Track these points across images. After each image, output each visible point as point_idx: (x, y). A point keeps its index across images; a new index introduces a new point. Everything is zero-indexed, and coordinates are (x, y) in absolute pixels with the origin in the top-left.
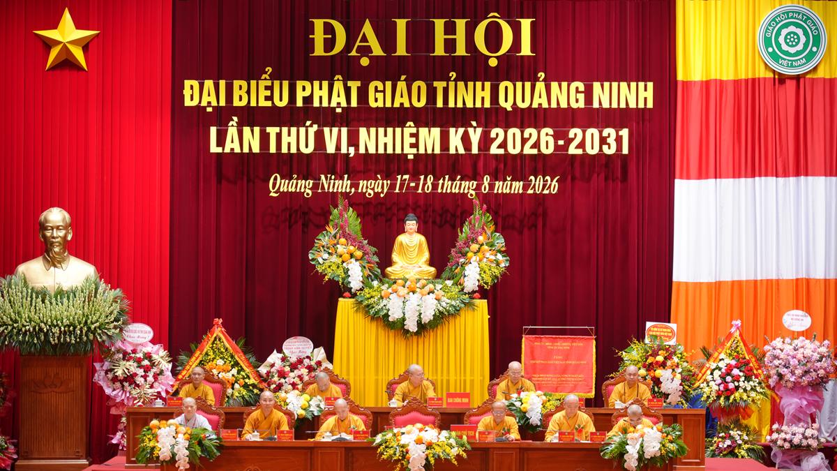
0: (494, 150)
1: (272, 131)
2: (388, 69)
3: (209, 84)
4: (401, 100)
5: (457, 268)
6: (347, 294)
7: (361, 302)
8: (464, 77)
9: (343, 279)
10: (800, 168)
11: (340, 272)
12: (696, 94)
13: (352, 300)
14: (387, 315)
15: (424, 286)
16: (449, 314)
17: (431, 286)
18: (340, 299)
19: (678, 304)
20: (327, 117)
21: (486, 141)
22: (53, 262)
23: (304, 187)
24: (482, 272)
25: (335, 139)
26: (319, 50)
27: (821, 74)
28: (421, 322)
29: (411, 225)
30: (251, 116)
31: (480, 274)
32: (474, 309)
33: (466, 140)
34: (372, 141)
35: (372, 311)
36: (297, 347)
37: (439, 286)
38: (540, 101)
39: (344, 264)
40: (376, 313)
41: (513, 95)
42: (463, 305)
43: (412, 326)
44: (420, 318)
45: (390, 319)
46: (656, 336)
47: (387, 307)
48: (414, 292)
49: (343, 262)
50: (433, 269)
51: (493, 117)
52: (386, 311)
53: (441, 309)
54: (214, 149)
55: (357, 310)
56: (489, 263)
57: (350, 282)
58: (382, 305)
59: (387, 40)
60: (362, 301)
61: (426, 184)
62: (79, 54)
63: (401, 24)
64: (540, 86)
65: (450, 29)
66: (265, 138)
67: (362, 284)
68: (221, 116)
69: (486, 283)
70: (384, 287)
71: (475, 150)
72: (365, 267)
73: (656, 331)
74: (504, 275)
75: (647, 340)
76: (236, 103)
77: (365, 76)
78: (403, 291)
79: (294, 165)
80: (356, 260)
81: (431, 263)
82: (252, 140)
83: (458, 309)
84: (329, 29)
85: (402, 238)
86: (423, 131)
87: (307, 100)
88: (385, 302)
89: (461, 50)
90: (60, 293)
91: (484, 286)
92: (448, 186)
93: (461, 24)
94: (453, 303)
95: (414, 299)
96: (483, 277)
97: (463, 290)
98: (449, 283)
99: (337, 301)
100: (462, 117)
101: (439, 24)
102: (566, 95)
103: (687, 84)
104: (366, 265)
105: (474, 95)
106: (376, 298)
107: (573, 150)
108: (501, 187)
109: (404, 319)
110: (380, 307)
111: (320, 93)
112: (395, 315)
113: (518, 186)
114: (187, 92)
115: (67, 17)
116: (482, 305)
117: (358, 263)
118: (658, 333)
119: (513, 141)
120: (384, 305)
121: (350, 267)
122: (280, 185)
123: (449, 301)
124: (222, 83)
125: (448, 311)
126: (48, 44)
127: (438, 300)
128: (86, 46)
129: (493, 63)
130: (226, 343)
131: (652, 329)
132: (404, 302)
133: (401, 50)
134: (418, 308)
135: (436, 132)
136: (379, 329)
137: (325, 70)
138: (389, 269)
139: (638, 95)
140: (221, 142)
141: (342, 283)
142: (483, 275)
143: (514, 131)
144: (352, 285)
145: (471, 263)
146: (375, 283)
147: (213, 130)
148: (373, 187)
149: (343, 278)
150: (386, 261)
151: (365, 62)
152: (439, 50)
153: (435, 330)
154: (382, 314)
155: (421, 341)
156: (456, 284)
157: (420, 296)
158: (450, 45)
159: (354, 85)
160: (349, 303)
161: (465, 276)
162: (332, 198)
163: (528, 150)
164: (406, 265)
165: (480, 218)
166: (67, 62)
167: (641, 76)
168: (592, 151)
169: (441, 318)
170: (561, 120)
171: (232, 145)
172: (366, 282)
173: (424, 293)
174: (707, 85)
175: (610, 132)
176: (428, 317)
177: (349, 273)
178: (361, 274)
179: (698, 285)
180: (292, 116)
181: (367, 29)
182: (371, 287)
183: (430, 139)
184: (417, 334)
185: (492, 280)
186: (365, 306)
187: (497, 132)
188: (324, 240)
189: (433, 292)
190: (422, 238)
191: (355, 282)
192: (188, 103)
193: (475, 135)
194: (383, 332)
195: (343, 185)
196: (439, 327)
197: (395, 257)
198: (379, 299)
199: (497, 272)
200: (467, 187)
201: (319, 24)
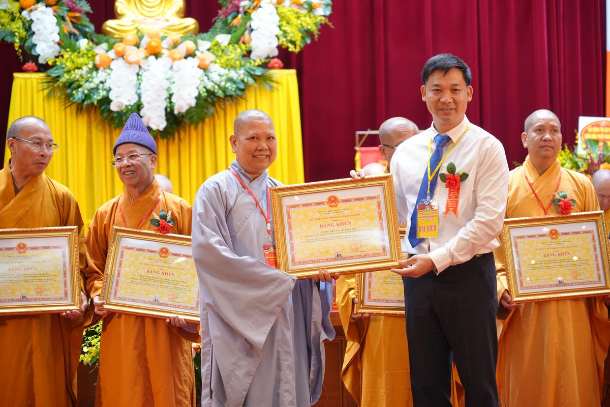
5: (235, 17)
6: (30, 65)
7: (57, 79)
9: (23, 40)
11: (17, 26)
13: (41, 75)
14: (106, 101)
15: (175, 45)
16: (226, 96)
17: (189, 45)
18: (16, 75)
24: (284, 23)
28: (172, 110)
31: (280, 27)
32: (271, 87)
35: (78, 95)
37: (204, 44)
39: (24, 13)
40: (87, 96)
42: (250, 80)
43: (155, 118)
44: (171, 102)
45: (113, 107)
46: (597, 142)
47: (107, 85)
48: (157, 55)
49: (22, 9)
50: (191, 22)
52: (104, 93)
53: (210, 86)
55: (49, 96)
56: (295, 9)
57: (35, 45)
58: (96, 81)
60: (58, 77)
67: (57, 47)
69: (293, 43)
70: (101, 50)
72: (63, 19)
73: (597, 133)
74: (323, 28)
75: (581, 150)
78: (135, 54)
80: (47, 6)
83: (242, 87)
88: (101, 75)
91: (288, 48)
94: (233, 74)
95: (157, 68)
96: (285, 32)
97: (249, 53)
98: (223, 39)
99: (11, 79)
104: (67, 16)
106: (85, 69)
109: (139, 107)
110: (92, 85)
112: (121, 99)
116: (288, 79)
117: (50, 10)
118: (601, 137)
120: (102, 82)
121: (34, 16)
123: (224, 72)
125: (224, 90)
127: (204, 68)
131: (590, 130)
132: (138, 75)
134: (166, 84)
136: (94, 130)
138: (110, 24)
141: (21, 47)
142: (287, 28)
144: (38, 50)
145: (260, 7)
146: (83, 43)
149: (21, 39)
153: (200, 126)
154: (96, 97)
155: (173, 148)
156: (236, 41)
157: (170, 61)
160: (35, 82)
161: (252, 30)
164: (141, 17)
169: (211, 103)
172: (67, 42)
173: (177, 56)
176: (184, 101)
177: (34, 28)
178: (57, 29)
182: (74, 49)
184: (166, 134)
185: (303, 38)
186: (64, 84)
189: (193, 55)
191: (46, 45)
194: (101, 135)
196: (207, 120)
197: (120, 6)
198: (90, 71)
199: (310, 23)
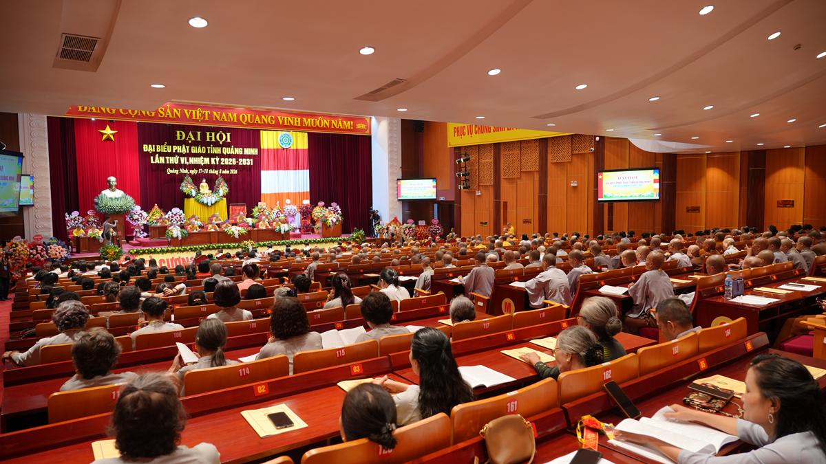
0: (222, 163)
1: (167, 158)
2: (196, 144)
3: (150, 146)
4: (200, 151)
5: (217, 191)
8: (215, 146)
10: (287, 168)
11: (189, 192)
12: (266, 152)
14: (203, 202)
19: (262, 198)
20: (181, 155)
21: (220, 161)
22: (113, 190)
23: (176, 172)
24: (223, 192)
25: (183, 160)
26: (178, 139)
27: (292, 148)
28: (212, 204)
29: (204, 181)
30: (161, 154)
33: (215, 161)
34: (193, 161)
35: (199, 201)
36: (176, 210)
38: (232, 152)
41: (226, 151)
42: (220, 199)
43: (210, 204)
47: (203, 200)
49: (189, 189)
51: (221, 156)
53: (215, 200)
54: (152, 162)
55: (193, 201)
56: (224, 189)
59: (195, 136)
60: (195, 199)
61: (206, 171)
62: (112, 137)
63: (199, 133)
64: (232, 149)
65: (211, 135)
66: (165, 160)
68: (154, 154)
71: (218, 163)
75: (259, 206)
76: (158, 151)
77: (191, 145)
79: (173, 166)
80: (192, 189)
81: (210, 189)
82: (162, 160)
84: (181, 133)
85: (201, 184)
86: (205, 159)
87: (176, 151)
89: (213, 140)
90: (116, 198)
91: (224, 195)
92: (211, 172)
93: (213, 134)
94: (218, 199)
95: (210, 198)
97: (220, 196)
100: (214, 156)
101: (208, 133)
102: (238, 151)
103: (263, 149)
105: (217, 151)
107: (240, 164)
108: (224, 172)
111: (179, 149)
113: (228, 172)
114: (144, 148)
115: (108, 127)
116: (224, 199)
118: (261, 205)
119: (226, 161)
122: (170, 171)
124: (154, 146)
126: (103, 134)
127: (214, 198)
128: (114, 135)
129: (221, 143)
130: (158, 210)
131: (259, 204)
133: (199, 139)
134: (210, 200)
135: (208, 159)
136: (201, 205)
137: (180, 143)
138: (201, 191)
139: (254, 151)
140: (154, 160)
143: (226, 159)
144: (192, 195)
145: (220, 189)
147: (152, 158)
148: (193, 172)
150: (199, 190)
151: (190, 142)
152: (208, 140)
153: (215, 205)
155: (211, 208)
156: (217, 195)
158: (211, 139)
159: (188, 147)
161: (219, 193)
162: (185, 174)
163: (230, 164)
164: (204, 190)
165: (220, 179)
166: (108, 139)
167: (254, 147)
168: (245, 164)
169: (216, 202)
170: (237, 157)
171: (157, 161)
174: (268, 149)
175: (248, 160)
176: (213, 202)
177: (191, 192)
179: (267, 194)
180: (172, 154)
181: (190, 134)
183: (207, 161)
184: (211, 206)
186: (197, 200)
187: (222, 159)
188: (183, 184)
190: (206, 184)
191: (194, 195)
192: (145, 150)
193: (217, 159)
195: (186, 171)
197: (201, 188)
199: (226, 192)
200: (216, 172)
201: (178, 132)
